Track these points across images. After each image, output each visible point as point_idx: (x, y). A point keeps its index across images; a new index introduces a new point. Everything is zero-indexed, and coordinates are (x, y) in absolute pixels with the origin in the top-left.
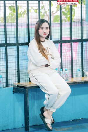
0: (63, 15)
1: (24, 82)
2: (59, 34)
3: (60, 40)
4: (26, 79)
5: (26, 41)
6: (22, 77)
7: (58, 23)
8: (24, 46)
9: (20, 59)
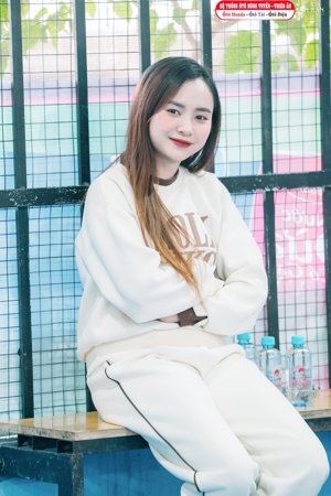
0: (279, 31)
1: (59, 412)
2: (258, 139)
3: (265, 170)
4: (70, 396)
5: (71, 180)
6: (47, 386)
7: (248, 75)
8: (56, 210)
9: (33, 279)
